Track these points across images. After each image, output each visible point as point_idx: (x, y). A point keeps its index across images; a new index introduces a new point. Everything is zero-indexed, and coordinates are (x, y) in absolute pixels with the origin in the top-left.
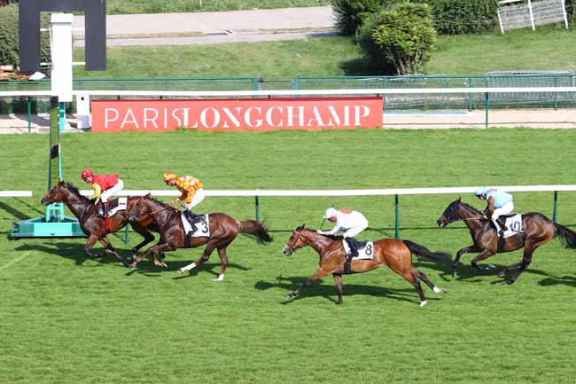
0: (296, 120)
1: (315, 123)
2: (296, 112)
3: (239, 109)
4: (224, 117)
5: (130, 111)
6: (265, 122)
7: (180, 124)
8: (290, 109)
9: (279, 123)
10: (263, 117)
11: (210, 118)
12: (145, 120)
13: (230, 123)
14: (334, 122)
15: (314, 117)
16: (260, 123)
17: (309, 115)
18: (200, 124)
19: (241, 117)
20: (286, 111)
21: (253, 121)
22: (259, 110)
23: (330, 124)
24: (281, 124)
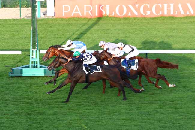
0: (169, 11)
1: (179, 13)
2: (169, 7)
3: (137, 5)
4: (129, 9)
5: (77, 6)
6: (152, 13)
7: (104, 14)
8: (166, 5)
10: (150, 9)
11: (121, 10)
12: (85, 11)
13: (132, 13)
14: (190, 12)
15: (179, 9)
16: (149, 13)
17: (176, 8)
18: (115, 13)
19: (138, 10)
20: (163, 6)
21: (145, 11)
22: (148, 5)
23: (188, 13)
24: (161, 14)
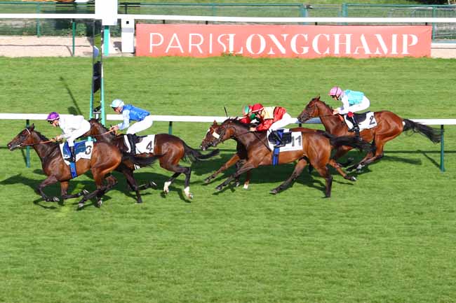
0: (342, 48)
1: (362, 51)
2: (343, 40)
3: (285, 36)
4: (270, 43)
5: (175, 35)
6: (311, 50)
7: (225, 50)
8: (337, 37)
9: (326, 50)
10: (309, 44)
11: (256, 44)
12: (190, 45)
13: (276, 49)
14: (381, 50)
15: (361, 44)
16: (306, 50)
17: (356, 43)
18: (245, 50)
19: (286, 44)
20: (332, 39)
21: (299, 49)
22: (306, 37)
23: (378, 52)
24: (327, 52)
